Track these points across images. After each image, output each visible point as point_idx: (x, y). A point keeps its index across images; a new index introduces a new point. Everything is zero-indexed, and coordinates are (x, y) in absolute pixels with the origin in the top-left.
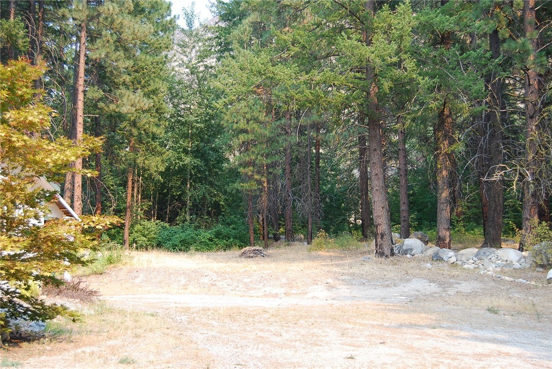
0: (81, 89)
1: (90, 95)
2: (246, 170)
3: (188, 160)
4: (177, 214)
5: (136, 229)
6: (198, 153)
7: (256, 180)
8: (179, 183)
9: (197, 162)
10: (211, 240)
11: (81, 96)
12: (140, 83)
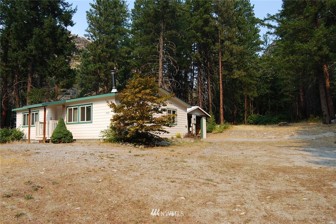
0: (220, 72)
1: (223, 73)
2: (287, 93)
3: (267, 91)
4: (266, 112)
5: (249, 118)
6: (271, 88)
7: (291, 97)
8: (265, 100)
9: (272, 92)
10: (277, 120)
11: (221, 74)
12: (243, 66)
